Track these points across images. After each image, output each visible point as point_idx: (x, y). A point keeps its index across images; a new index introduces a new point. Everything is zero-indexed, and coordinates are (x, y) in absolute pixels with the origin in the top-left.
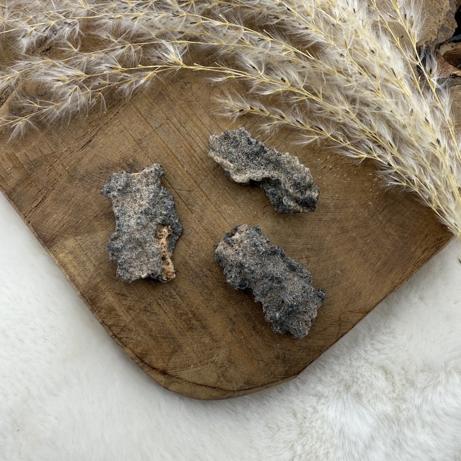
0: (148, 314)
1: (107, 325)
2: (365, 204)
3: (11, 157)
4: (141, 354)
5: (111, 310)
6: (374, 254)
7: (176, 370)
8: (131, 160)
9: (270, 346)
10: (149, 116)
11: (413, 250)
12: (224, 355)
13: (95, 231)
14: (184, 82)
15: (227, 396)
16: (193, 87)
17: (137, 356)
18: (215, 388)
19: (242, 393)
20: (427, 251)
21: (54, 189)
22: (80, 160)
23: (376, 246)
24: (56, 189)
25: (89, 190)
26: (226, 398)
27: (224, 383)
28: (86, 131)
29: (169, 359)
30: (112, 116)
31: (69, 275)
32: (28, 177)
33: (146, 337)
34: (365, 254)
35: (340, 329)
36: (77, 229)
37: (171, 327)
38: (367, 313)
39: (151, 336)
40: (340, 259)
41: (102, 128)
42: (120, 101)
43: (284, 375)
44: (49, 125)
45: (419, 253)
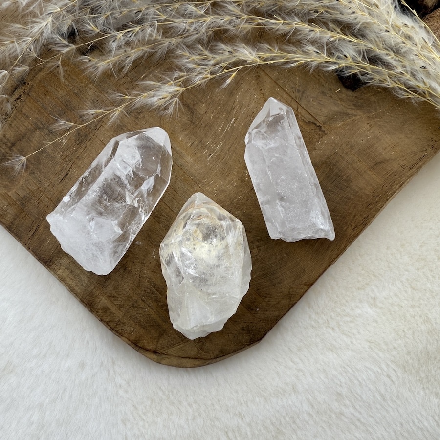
0: (136, 309)
1: (105, 322)
3: (6, 197)
4: (135, 340)
5: (106, 310)
7: (165, 349)
9: (236, 322)
11: (345, 228)
14: (138, 113)
15: (207, 363)
17: (132, 342)
18: (197, 358)
19: (218, 359)
20: (356, 228)
21: (44, 219)
22: (61, 192)
26: (207, 365)
27: (203, 354)
28: (62, 166)
29: (158, 341)
30: (81, 150)
31: (69, 287)
32: (22, 211)
33: (136, 327)
35: (290, 301)
37: (155, 317)
38: (310, 285)
39: (141, 325)
41: (75, 162)
42: (86, 135)
43: (250, 342)
44: (31, 165)
45: (349, 231)
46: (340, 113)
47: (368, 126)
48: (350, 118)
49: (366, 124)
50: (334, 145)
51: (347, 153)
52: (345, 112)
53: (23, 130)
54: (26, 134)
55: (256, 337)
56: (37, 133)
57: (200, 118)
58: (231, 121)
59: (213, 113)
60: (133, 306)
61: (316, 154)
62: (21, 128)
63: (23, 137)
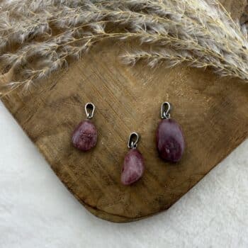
0: (86, 177)
1: (65, 183)
2: (202, 114)
4: (83, 198)
7: (101, 207)
8: (76, 95)
11: (230, 139)
14: (103, 52)
17: (80, 199)
20: (238, 140)
21: (37, 111)
27: (127, 213)
29: (98, 201)
31: (45, 157)
33: (85, 189)
35: (190, 184)
37: (98, 183)
38: (205, 174)
39: (88, 188)
55: (165, 206)
60: (85, 174)
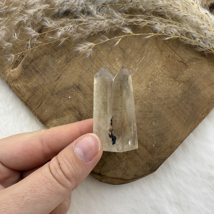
2: (177, 96)
3: (26, 87)
6: (182, 117)
7: (105, 173)
8: (77, 85)
9: (143, 159)
10: (84, 65)
11: (198, 114)
12: (124, 164)
13: (64, 116)
14: (97, 50)
15: (127, 182)
16: (101, 52)
18: (122, 179)
19: (133, 180)
20: (204, 114)
21: (45, 99)
22: (55, 86)
23: (183, 114)
24: (46, 99)
25: (60, 99)
27: (125, 176)
28: (57, 73)
29: (102, 168)
30: (67, 66)
32: (33, 94)
34: (179, 117)
36: (57, 115)
38: (182, 142)
40: (169, 120)
41: (64, 72)
42: (70, 59)
43: (150, 171)
44: (40, 72)
45: (200, 115)
46: (195, 58)
47: (208, 65)
48: (199, 61)
49: (207, 64)
50: (192, 73)
51: (198, 77)
52: (197, 58)
53: (38, 55)
54: (39, 56)
55: (154, 169)
56: (45, 56)
57: (128, 55)
58: (143, 58)
59: (134, 53)
61: (184, 76)
62: (37, 53)
63: (38, 58)
